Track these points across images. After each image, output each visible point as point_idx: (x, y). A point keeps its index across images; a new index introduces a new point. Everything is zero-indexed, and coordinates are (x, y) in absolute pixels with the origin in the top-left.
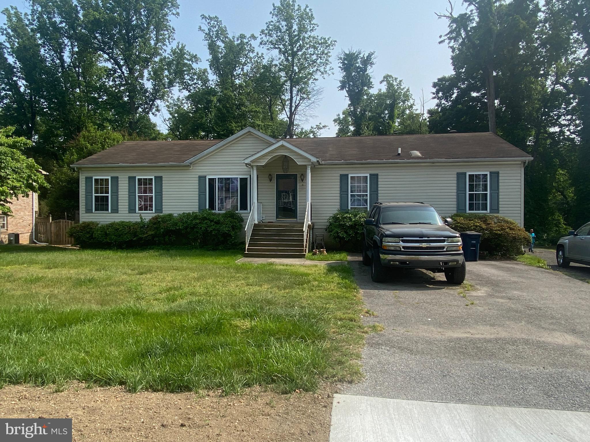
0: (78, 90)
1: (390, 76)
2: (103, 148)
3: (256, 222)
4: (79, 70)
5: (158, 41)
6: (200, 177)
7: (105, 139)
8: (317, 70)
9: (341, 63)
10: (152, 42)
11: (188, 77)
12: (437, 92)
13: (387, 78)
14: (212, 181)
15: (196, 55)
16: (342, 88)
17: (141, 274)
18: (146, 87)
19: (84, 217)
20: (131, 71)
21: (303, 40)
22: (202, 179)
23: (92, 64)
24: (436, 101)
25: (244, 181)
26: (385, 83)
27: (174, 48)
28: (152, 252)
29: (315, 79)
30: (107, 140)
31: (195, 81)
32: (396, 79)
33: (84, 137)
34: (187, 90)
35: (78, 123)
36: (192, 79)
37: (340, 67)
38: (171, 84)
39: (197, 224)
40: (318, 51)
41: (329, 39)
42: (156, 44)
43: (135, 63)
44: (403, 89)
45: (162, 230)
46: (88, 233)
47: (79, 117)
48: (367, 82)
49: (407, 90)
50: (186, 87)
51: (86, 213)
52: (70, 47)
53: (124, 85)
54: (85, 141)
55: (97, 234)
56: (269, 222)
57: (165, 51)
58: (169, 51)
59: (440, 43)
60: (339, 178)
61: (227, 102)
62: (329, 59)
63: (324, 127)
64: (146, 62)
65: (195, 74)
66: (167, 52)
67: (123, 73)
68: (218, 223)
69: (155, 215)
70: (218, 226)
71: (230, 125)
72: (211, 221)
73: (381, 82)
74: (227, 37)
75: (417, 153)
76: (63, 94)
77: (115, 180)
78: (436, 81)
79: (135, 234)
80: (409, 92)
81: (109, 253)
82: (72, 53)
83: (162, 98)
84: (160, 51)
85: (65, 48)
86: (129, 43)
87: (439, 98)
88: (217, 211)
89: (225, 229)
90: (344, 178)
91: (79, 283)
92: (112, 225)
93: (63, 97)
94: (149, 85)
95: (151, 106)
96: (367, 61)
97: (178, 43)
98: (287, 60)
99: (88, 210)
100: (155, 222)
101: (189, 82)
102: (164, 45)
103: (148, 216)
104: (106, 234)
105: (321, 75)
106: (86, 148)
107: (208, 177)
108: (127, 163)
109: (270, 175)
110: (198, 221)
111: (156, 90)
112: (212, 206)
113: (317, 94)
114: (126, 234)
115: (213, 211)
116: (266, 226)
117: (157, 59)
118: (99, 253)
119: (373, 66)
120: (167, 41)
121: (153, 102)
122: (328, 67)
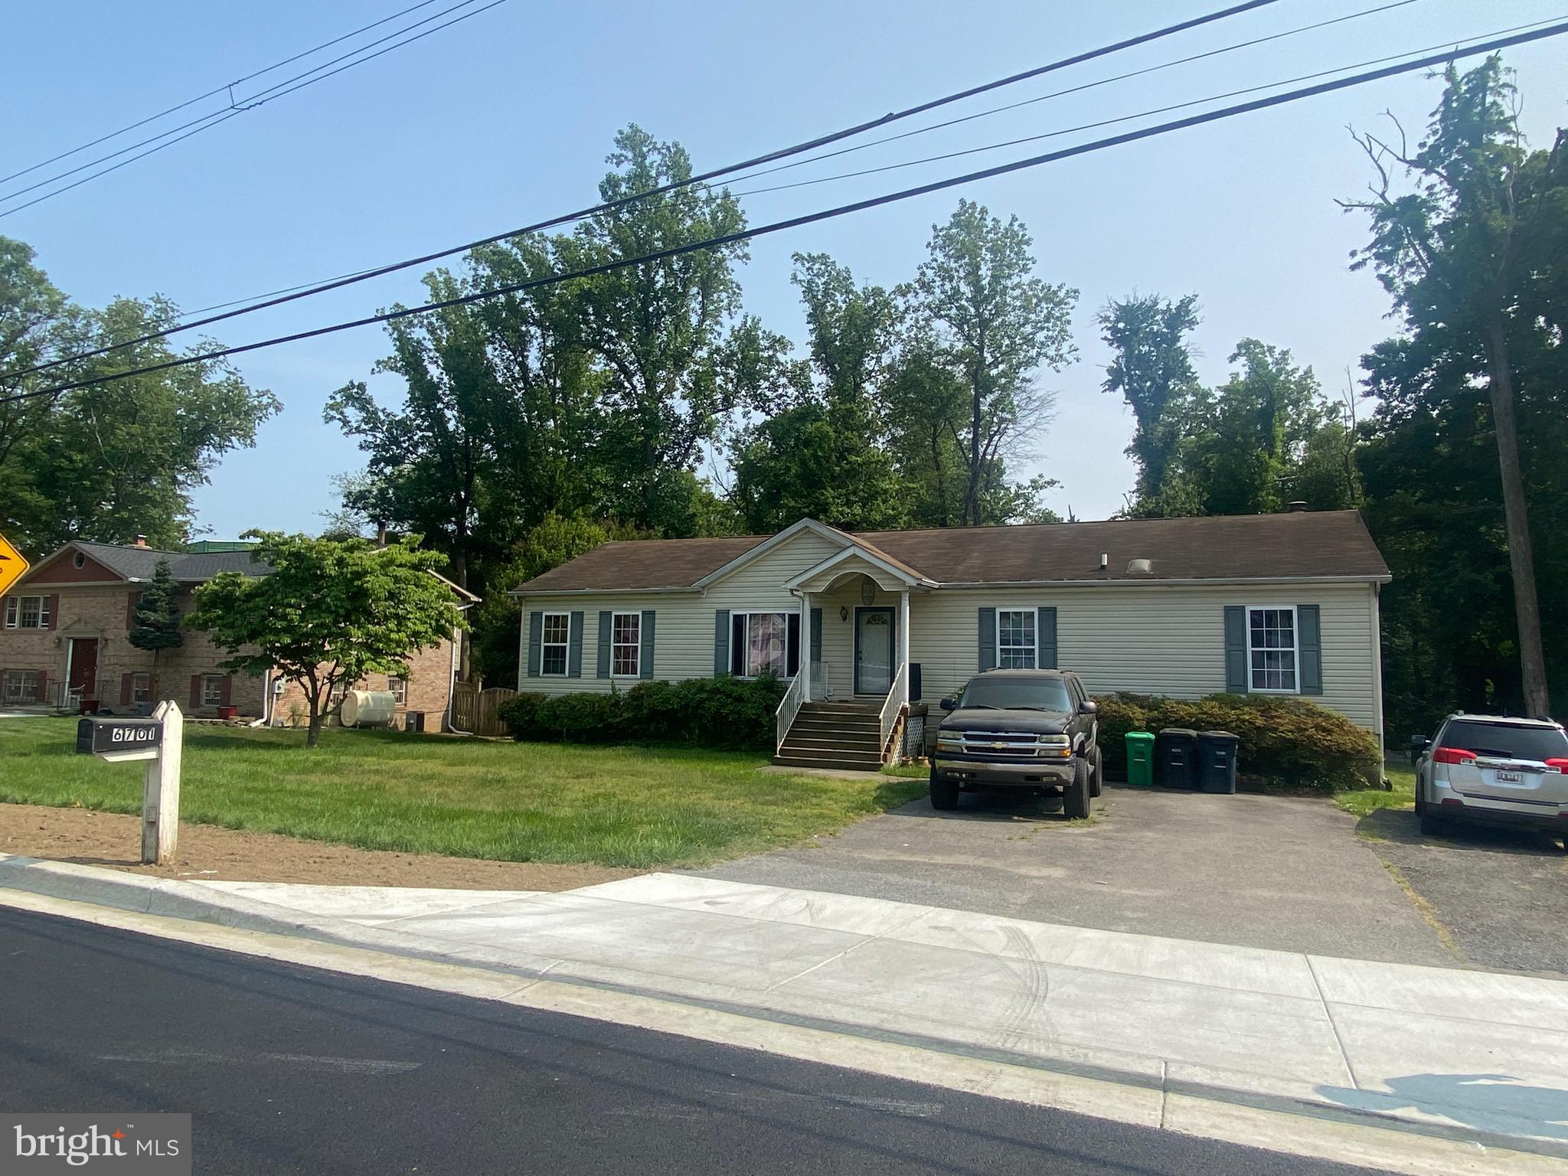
0: (551, 423)
1: (1257, 344)
2: (569, 556)
3: (808, 700)
4: (555, 382)
5: (705, 314)
6: (718, 612)
7: (574, 540)
8: (1039, 354)
9: (1109, 329)
10: (694, 320)
11: (767, 384)
12: (1374, 381)
13: (1247, 348)
14: (739, 620)
15: (783, 337)
16: (1112, 385)
17: (578, 777)
18: (677, 412)
19: (527, 685)
20: (650, 385)
21: (1004, 293)
22: (722, 615)
23: (578, 372)
24: (1375, 402)
25: (794, 620)
26: (1242, 360)
27: (736, 328)
28: (620, 750)
29: (1024, 380)
30: (577, 541)
31: (780, 391)
32: (1271, 349)
33: (539, 538)
34: (763, 411)
35: (549, 489)
36: (774, 387)
37: (1105, 339)
38: (728, 403)
39: (704, 701)
40: (1037, 316)
41: (1060, 287)
42: (701, 322)
43: (658, 365)
44: (1294, 371)
45: (645, 711)
46: (528, 712)
47: (552, 478)
48: (1177, 366)
49: (1306, 373)
50: (762, 403)
51: (529, 676)
52: (540, 340)
53: (636, 411)
54: (539, 544)
55: (541, 715)
56: (840, 701)
57: (719, 334)
58: (726, 334)
59: (1353, 268)
60: (977, 615)
61: (820, 446)
62: (1068, 328)
63: (1052, 483)
64: (680, 361)
65: (783, 373)
66: (722, 338)
67: (634, 388)
68: (739, 699)
69: (639, 682)
70: (739, 706)
71: (823, 494)
72: (729, 696)
73: (1233, 358)
74: (851, 291)
75: (1145, 565)
76: (523, 433)
77: (578, 617)
78: (1371, 352)
79: (601, 717)
80: (1311, 377)
81: (555, 750)
82: (543, 349)
83: (707, 433)
84: (709, 336)
85: (530, 342)
86: (648, 324)
87: (1381, 395)
88: (746, 678)
89: (750, 711)
90: (986, 615)
91: (484, 783)
92: (564, 701)
93: (523, 441)
94: (682, 408)
95: (687, 450)
96: (1180, 317)
97: (746, 317)
98: (969, 338)
99: (533, 672)
100: (637, 696)
101: (768, 393)
102: (717, 323)
103: (626, 684)
104: (557, 717)
105: (1049, 365)
106: (540, 557)
107: (732, 613)
108: (597, 587)
109: (843, 608)
110: (705, 695)
111: (697, 418)
112: (738, 667)
113: (1042, 404)
114: (586, 716)
115: (740, 678)
116: (823, 708)
117: (703, 353)
118: (539, 747)
119: (1195, 327)
120: (725, 313)
121: (691, 443)
122: (1065, 348)
